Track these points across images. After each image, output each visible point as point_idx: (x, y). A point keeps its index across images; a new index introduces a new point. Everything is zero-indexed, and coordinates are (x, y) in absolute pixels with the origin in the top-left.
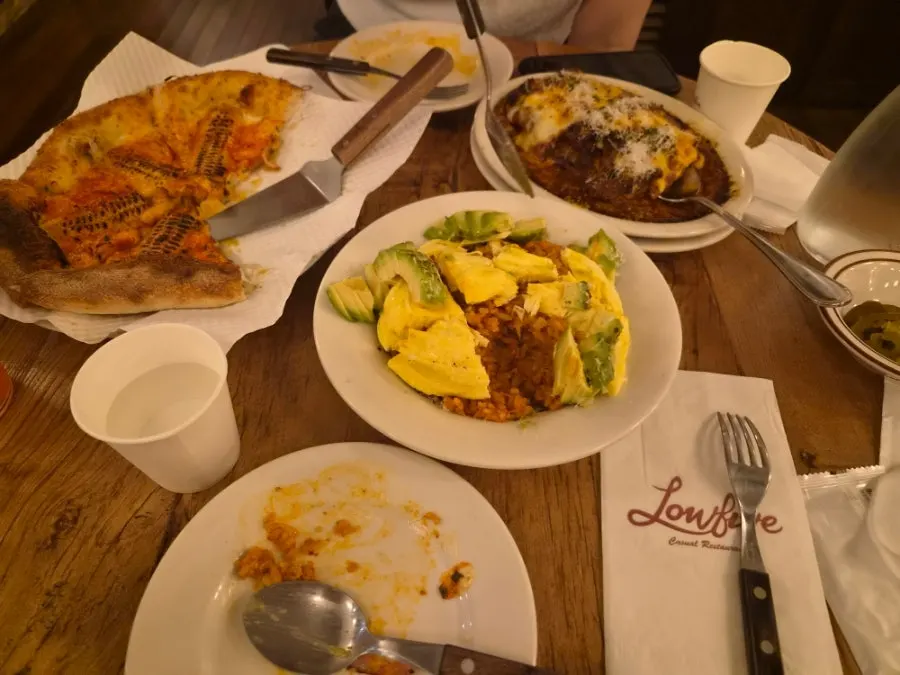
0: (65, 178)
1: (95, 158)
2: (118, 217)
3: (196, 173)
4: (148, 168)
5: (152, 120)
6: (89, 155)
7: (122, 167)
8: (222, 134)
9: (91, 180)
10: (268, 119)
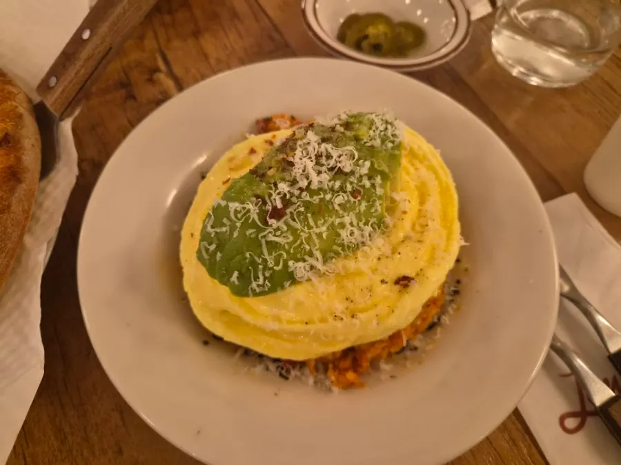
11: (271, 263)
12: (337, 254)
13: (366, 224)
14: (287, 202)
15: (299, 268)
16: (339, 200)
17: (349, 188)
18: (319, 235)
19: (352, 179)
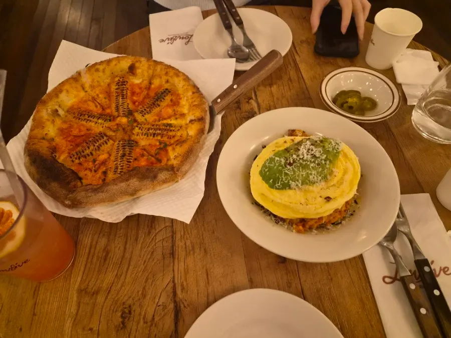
0: (51, 130)
1: (61, 115)
2: (97, 148)
3: (118, 116)
4: (93, 118)
5: (83, 89)
6: (59, 115)
7: (79, 119)
8: (124, 90)
9: (66, 129)
10: (146, 80)
11: (284, 180)
12: (307, 184)
13: (320, 176)
14: (294, 161)
15: (293, 184)
16: (312, 165)
17: (317, 162)
18: (302, 175)
19: (318, 159)
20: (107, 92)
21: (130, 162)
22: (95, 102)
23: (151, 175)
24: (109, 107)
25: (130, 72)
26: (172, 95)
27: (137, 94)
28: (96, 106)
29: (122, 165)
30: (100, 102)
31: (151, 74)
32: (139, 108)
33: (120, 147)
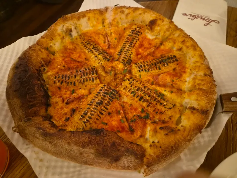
0: (57, 45)
1: (73, 37)
2: (82, 81)
3: (117, 60)
4: (96, 52)
5: (103, 23)
6: (71, 35)
7: (85, 46)
8: (135, 39)
9: (70, 49)
10: (158, 39)
20: (120, 34)
21: (102, 114)
22: (106, 38)
23: (114, 154)
24: (115, 48)
25: (149, 26)
26: (177, 64)
27: (145, 48)
28: (105, 42)
29: (92, 113)
30: (109, 40)
31: (167, 36)
32: (139, 62)
33: (102, 92)
